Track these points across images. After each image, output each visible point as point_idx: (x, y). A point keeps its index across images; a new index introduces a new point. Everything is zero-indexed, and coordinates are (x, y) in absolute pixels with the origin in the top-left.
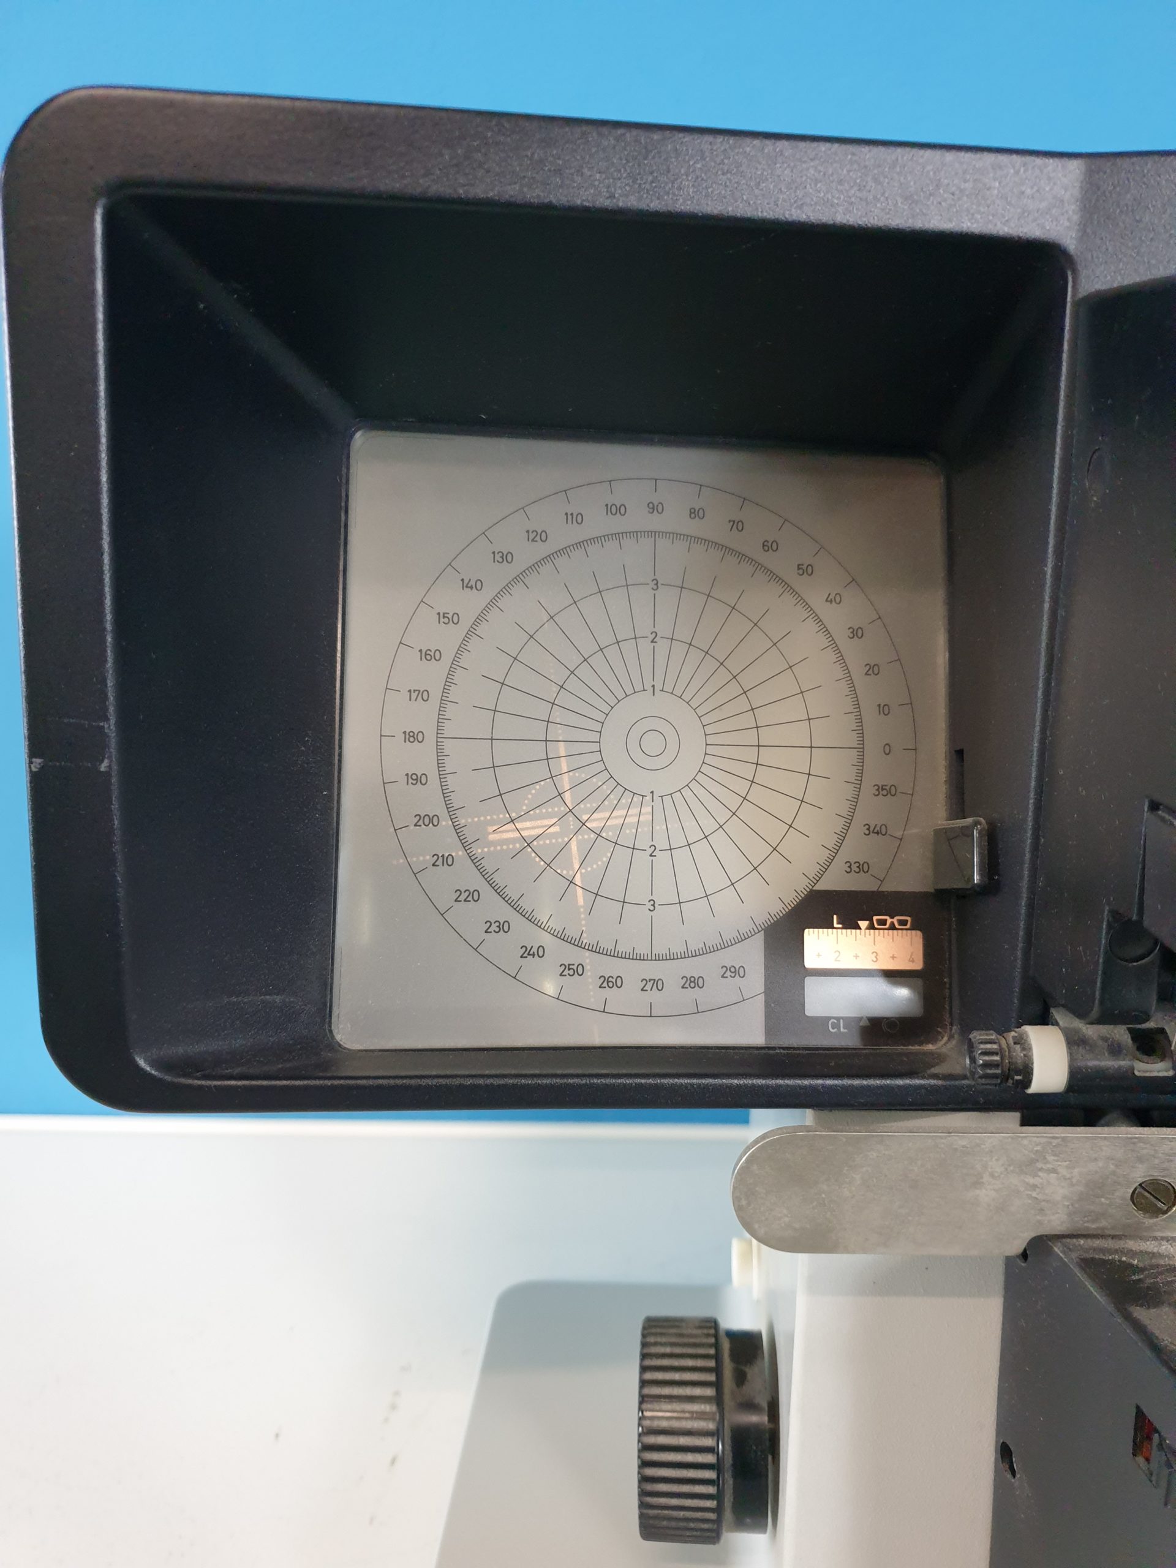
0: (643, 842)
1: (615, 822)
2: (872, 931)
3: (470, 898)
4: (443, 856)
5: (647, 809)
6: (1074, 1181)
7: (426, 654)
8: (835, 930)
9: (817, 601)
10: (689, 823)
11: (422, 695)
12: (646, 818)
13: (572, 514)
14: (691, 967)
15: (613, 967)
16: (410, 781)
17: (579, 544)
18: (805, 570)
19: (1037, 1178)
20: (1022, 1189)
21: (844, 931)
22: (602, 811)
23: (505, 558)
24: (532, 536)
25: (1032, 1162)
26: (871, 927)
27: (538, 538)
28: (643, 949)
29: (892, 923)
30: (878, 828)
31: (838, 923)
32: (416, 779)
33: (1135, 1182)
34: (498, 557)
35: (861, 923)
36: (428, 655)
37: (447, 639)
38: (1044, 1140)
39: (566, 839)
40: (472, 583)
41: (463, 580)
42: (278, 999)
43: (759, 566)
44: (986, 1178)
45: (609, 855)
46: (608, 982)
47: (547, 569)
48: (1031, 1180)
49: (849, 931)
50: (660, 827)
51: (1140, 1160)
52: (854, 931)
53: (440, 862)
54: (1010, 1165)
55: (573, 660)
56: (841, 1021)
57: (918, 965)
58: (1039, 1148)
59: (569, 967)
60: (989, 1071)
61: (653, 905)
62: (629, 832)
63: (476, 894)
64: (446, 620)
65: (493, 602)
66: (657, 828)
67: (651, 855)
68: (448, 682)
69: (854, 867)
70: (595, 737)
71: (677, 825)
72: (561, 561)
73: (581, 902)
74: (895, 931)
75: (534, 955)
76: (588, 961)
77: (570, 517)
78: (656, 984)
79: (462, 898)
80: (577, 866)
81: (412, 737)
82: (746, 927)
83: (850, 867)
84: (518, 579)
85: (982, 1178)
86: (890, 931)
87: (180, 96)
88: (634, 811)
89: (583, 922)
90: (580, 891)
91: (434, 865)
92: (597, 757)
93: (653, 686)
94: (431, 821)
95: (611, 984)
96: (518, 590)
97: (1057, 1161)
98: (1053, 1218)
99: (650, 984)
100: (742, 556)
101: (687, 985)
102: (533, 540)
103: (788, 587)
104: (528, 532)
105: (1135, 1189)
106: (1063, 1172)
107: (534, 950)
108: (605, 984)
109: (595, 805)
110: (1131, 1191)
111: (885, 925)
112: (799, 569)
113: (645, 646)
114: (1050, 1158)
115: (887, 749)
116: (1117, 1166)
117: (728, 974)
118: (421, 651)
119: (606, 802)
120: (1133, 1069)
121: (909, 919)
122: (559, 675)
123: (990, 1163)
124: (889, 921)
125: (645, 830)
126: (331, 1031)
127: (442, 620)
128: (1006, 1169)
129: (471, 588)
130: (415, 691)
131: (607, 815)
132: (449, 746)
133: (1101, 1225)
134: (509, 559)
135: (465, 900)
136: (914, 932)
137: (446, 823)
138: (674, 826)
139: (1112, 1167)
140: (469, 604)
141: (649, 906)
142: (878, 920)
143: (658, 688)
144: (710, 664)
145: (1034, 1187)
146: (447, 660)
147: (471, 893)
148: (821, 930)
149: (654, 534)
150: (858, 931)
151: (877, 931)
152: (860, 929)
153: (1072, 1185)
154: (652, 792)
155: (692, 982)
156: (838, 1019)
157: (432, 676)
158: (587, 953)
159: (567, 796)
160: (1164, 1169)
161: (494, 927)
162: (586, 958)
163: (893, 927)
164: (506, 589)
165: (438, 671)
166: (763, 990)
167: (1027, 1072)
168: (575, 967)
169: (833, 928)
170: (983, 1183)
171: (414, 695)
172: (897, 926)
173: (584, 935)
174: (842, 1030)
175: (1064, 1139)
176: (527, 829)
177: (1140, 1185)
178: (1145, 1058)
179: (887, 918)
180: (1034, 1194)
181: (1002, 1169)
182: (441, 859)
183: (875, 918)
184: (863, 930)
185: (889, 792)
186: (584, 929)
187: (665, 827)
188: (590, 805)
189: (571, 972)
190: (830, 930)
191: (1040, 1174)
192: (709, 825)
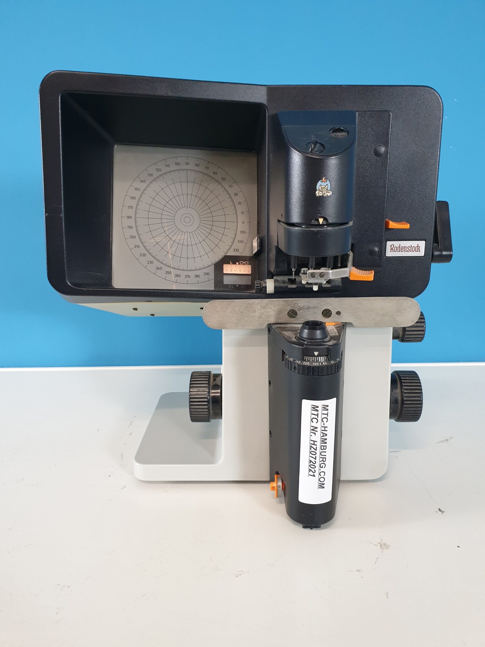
0: (185, 243)
1: (179, 238)
2: (239, 265)
3: (144, 255)
4: (137, 245)
5: (186, 236)
6: (275, 310)
7: (132, 198)
8: (231, 265)
9: (227, 187)
10: (196, 239)
11: (131, 207)
12: (186, 238)
13: (167, 165)
14: (197, 273)
15: (178, 272)
16: (129, 228)
17: (169, 172)
18: (223, 179)
19: (267, 310)
20: (264, 313)
21: (233, 265)
22: (175, 236)
23: (151, 175)
24: (157, 170)
25: (266, 306)
26: (239, 264)
27: (159, 170)
28: (186, 268)
29: (244, 263)
30: (241, 241)
31: (231, 263)
32: (130, 227)
33: (288, 310)
34: (149, 175)
35: (237, 263)
36: (133, 198)
37: (137, 194)
38: (268, 301)
39: (167, 242)
40: (143, 181)
41: (141, 180)
42: (99, 274)
43: (213, 178)
44: (257, 310)
45: (177, 246)
46: (177, 276)
47: (161, 178)
48: (266, 311)
49: (234, 265)
50: (189, 240)
51: (289, 305)
52: (235, 265)
53: (136, 247)
54: (261, 307)
55: (168, 199)
56: (232, 285)
57: (250, 273)
58: (267, 303)
59: (168, 272)
60: (257, 288)
61: (188, 258)
62: (182, 241)
63: (145, 254)
64: (137, 190)
65: (148, 185)
66: (188, 240)
67: (187, 246)
68: (138, 204)
69: (235, 250)
70: (173, 218)
71: (193, 239)
72: (164, 176)
73: (170, 257)
74: (245, 265)
75: (159, 269)
76: (172, 271)
77: (166, 165)
78: (189, 276)
79: (142, 255)
80: (169, 249)
81: (129, 217)
82: (210, 264)
83: (234, 250)
84: (154, 180)
85: (256, 310)
86: (244, 265)
87: (77, 73)
88: (183, 236)
89: (171, 262)
90: (170, 254)
91: (135, 247)
92: (174, 223)
93: (187, 206)
94: (134, 237)
95: (178, 276)
96: (154, 183)
97: (271, 306)
98: (271, 319)
99: (187, 276)
100: (208, 175)
101: (196, 277)
102: (158, 171)
103: (220, 183)
104: (156, 169)
105: (288, 312)
106: (273, 308)
107: (159, 268)
108: (176, 276)
109: (173, 234)
110: (287, 312)
111: (242, 263)
112: (222, 179)
113: (185, 196)
114: (270, 305)
115: (243, 222)
116: (284, 307)
117: (206, 274)
118: (131, 197)
119: (176, 234)
120: (287, 286)
121: (248, 262)
122: (164, 203)
123: (257, 307)
124: (243, 263)
125: (185, 240)
126: (112, 284)
127: (136, 190)
128: (261, 308)
129: (143, 182)
130: (130, 206)
131: (176, 237)
132: (138, 220)
133: (282, 321)
134: (152, 175)
135: (143, 256)
136: (249, 265)
137: (137, 237)
138: (192, 240)
139: (283, 307)
140: (142, 186)
141: (187, 258)
142: (241, 263)
143: (188, 206)
144: (201, 201)
145: (267, 312)
146: (137, 199)
147: (144, 254)
148: (227, 265)
149: (187, 170)
150: (236, 265)
151: (240, 265)
152: (236, 264)
153: (275, 311)
154: (187, 232)
155: (197, 276)
156: (231, 285)
157: (133, 203)
158: (172, 269)
159: (167, 232)
160: (294, 307)
161: (150, 262)
162: (172, 270)
163: (244, 264)
164: (151, 182)
165: (135, 201)
166: (214, 278)
167: (265, 287)
168: (169, 272)
169: (230, 264)
170: (256, 311)
171: (129, 207)
172: (245, 264)
173: (171, 265)
174: (232, 287)
175: (272, 301)
176: (157, 239)
177: (289, 311)
178: (291, 284)
179: (243, 262)
180: (267, 314)
181: (260, 308)
182: (136, 246)
183: (240, 262)
184: (237, 265)
185: (244, 232)
186: (171, 263)
187: (190, 240)
188: (172, 234)
189: (168, 273)
190: (230, 265)
191: (268, 309)
192: (201, 240)
